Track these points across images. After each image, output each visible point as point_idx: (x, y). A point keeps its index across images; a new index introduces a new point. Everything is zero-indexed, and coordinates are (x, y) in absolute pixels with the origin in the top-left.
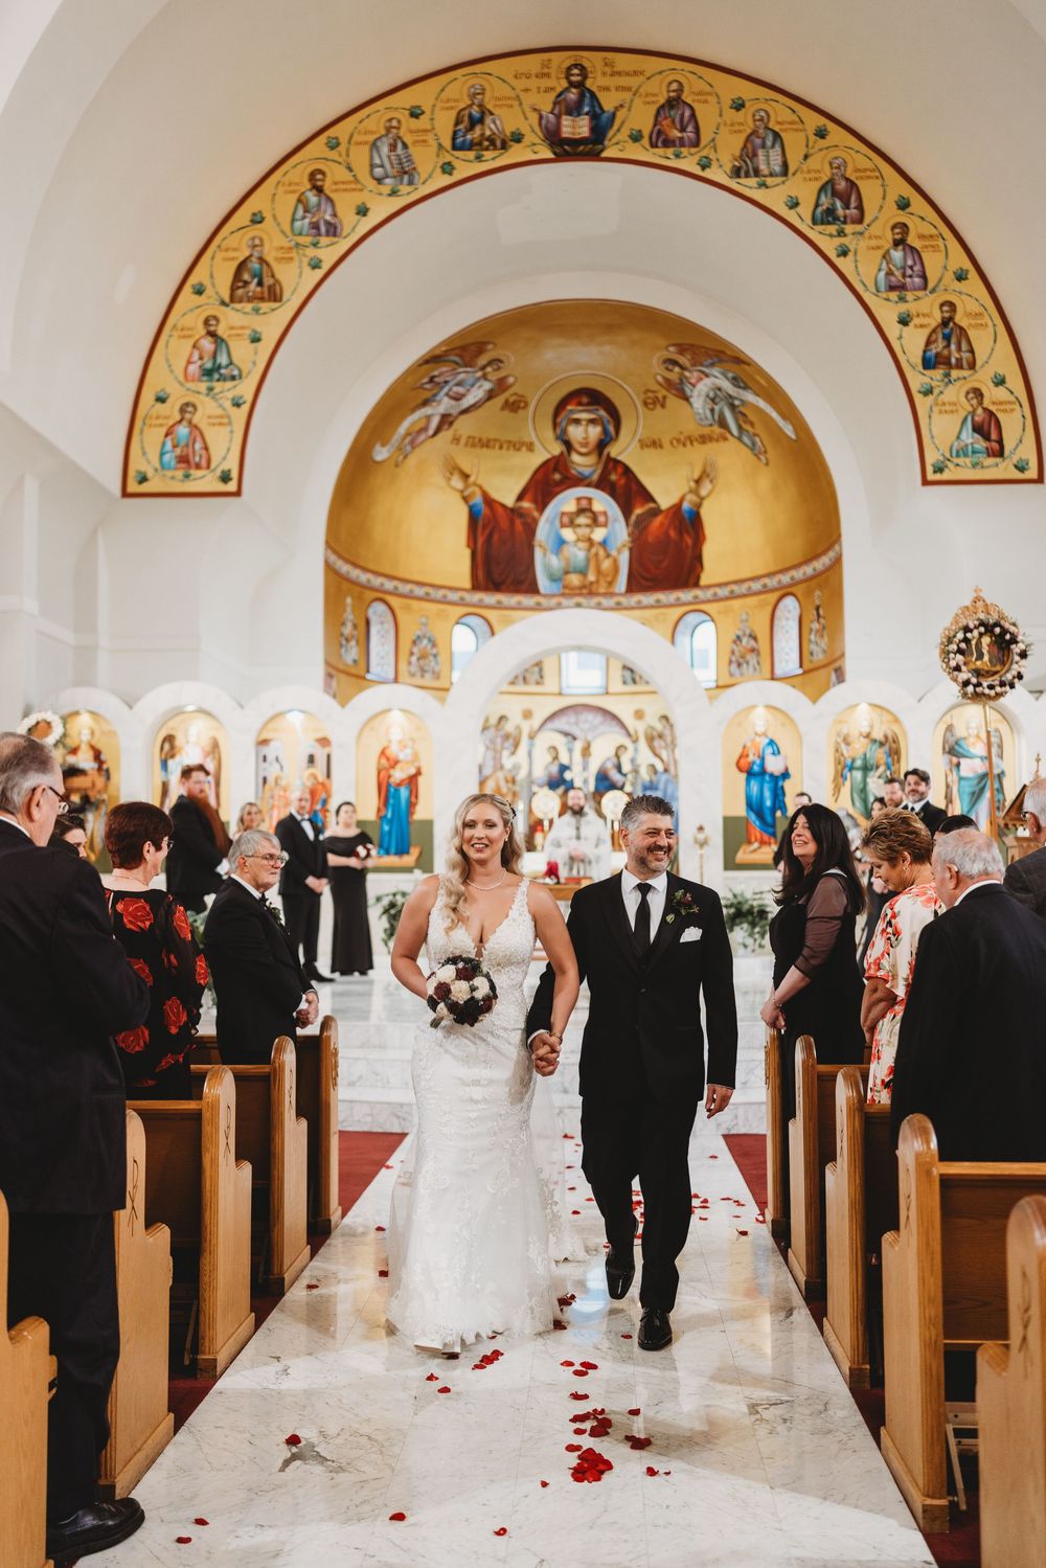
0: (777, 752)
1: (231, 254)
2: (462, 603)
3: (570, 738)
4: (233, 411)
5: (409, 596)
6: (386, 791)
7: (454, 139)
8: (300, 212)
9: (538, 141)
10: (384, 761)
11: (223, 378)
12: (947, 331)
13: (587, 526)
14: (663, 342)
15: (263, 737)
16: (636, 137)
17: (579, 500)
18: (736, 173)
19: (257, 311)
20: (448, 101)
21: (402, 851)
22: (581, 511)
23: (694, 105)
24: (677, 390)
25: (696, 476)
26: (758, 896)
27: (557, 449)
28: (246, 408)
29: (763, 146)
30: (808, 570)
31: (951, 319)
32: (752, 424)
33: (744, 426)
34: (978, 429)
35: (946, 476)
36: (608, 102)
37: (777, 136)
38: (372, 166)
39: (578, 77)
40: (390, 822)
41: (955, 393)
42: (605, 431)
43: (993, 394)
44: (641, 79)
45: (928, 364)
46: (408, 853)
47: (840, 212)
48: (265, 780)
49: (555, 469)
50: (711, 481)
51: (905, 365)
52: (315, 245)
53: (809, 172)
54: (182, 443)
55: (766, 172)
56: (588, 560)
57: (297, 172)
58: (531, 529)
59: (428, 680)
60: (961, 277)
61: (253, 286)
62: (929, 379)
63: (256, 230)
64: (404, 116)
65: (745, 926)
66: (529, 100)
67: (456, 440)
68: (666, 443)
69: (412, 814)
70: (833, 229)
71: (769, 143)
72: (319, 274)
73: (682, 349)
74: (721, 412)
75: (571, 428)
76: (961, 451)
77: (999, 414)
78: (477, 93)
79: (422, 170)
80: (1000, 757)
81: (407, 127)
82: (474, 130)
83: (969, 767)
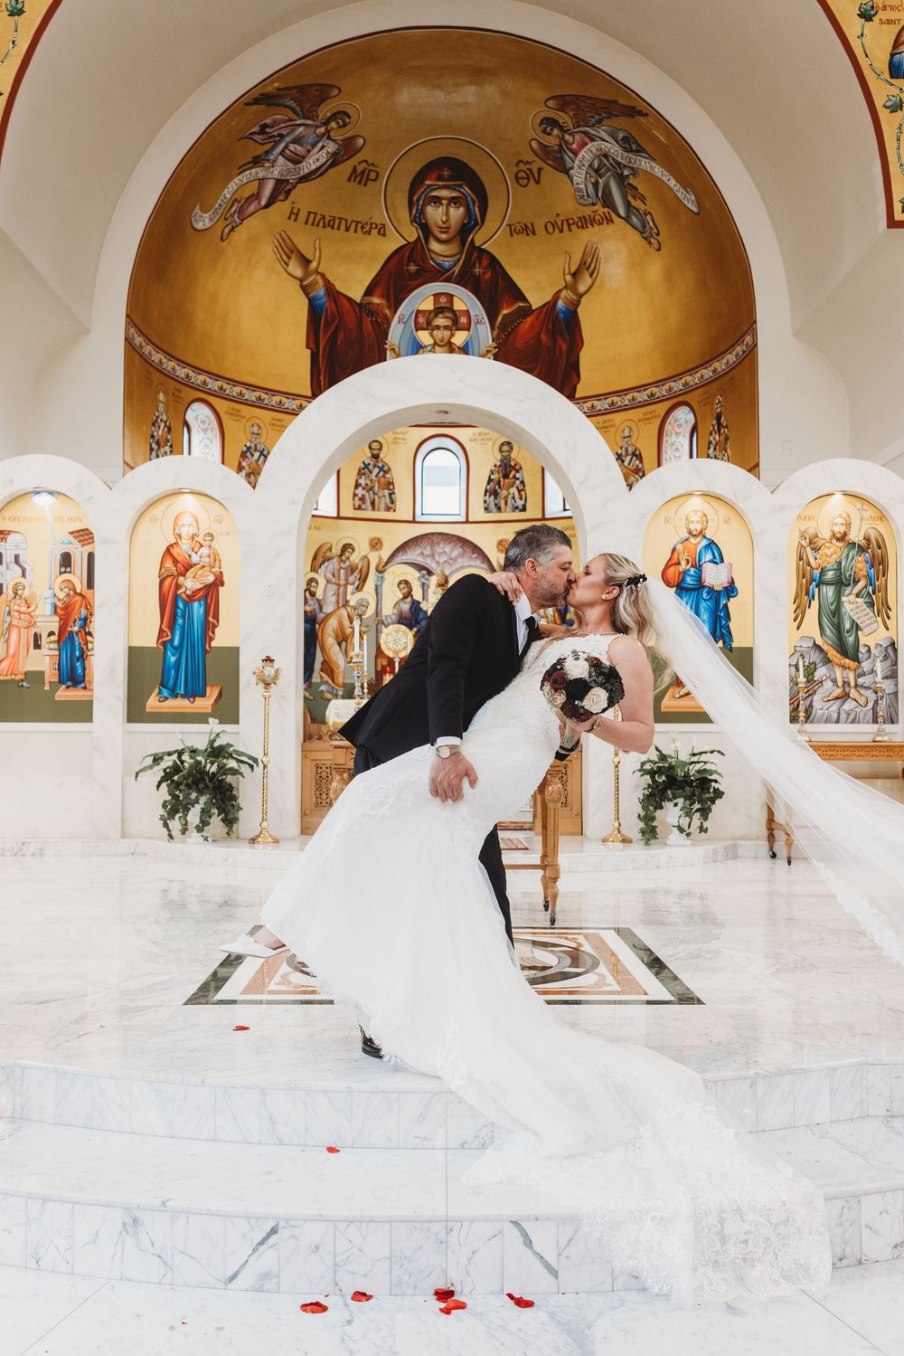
0: (719, 559)
3: (424, 572)
5: (237, 400)
6: (171, 604)
10: (169, 564)
13: (446, 328)
14: (541, 95)
17: (437, 296)
21: (195, 692)
22: (439, 311)
24: (555, 159)
25: (573, 270)
26: (695, 759)
27: (412, 234)
30: (707, 373)
32: (643, 199)
33: (633, 202)
40: (179, 649)
42: (468, 212)
45: (896, 71)
46: (203, 695)
49: (410, 259)
50: (591, 276)
51: (867, 72)
58: (381, 330)
62: (898, 92)
65: (680, 801)
67: (294, 215)
68: (540, 228)
69: (211, 639)
73: (564, 102)
74: (607, 186)
75: (430, 209)
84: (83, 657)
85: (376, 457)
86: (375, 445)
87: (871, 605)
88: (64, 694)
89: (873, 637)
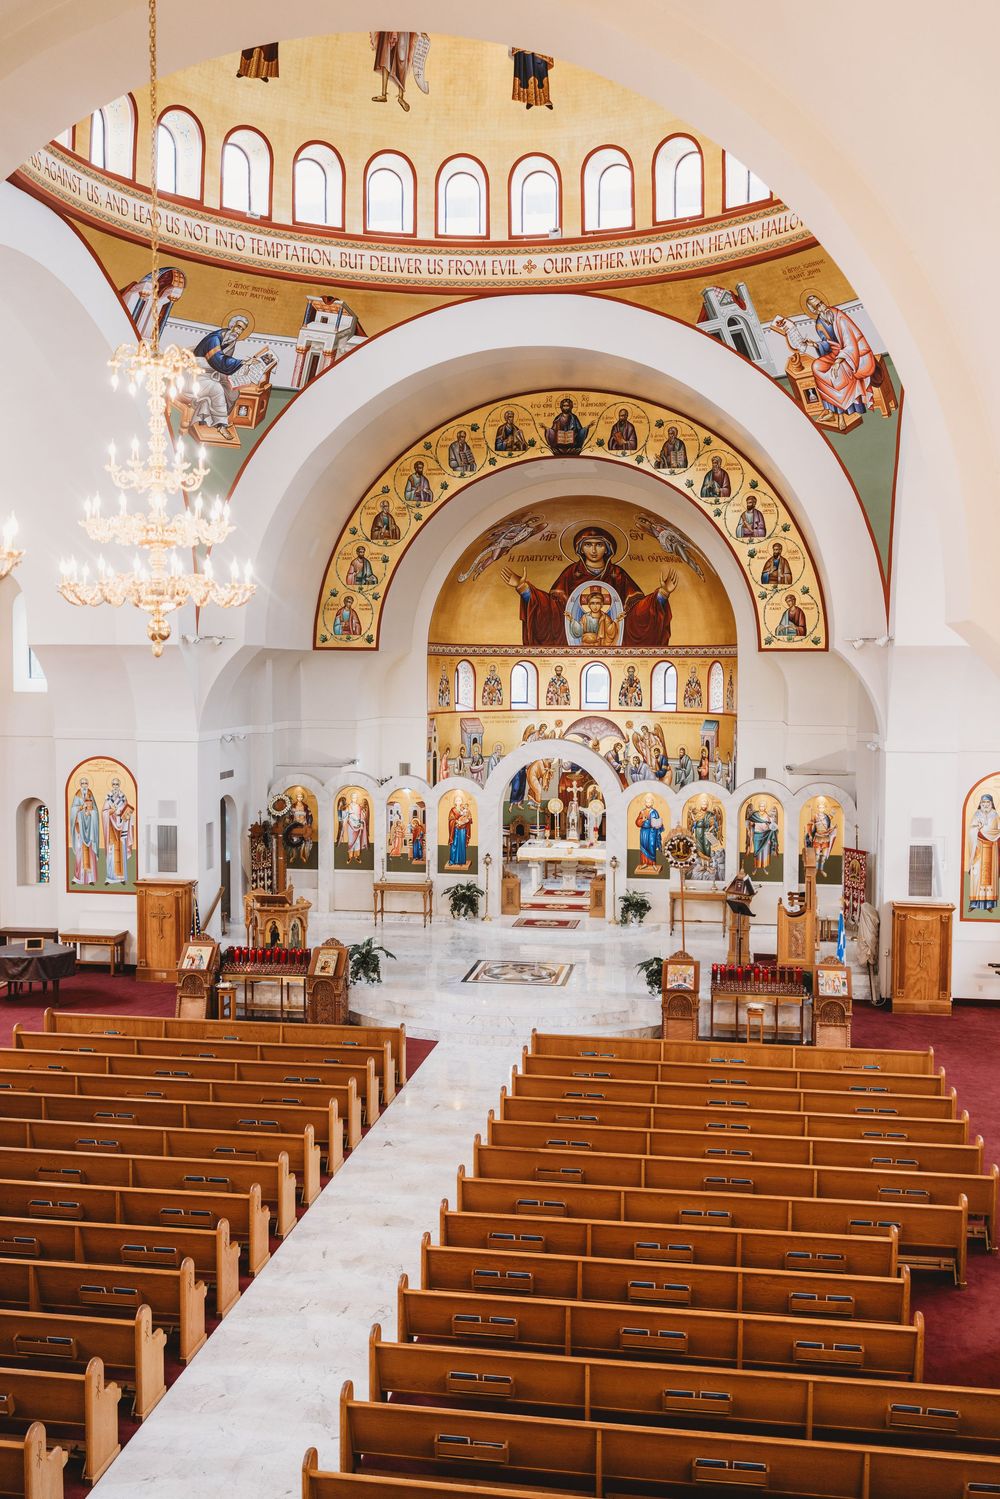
0: (657, 817)
1: (371, 511)
2: (517, 655)
3: (585, 738)
4: (373, 602)
5: (485, 654)
6: (453, 830)
7: (496, 444)
8: (410, 487)
10: (452, 815)
11: (367, 583)
12: (776, 561)
13: (598, 603)
15: (392, 800)
16: (600, 443)
18: (658, 465)
19: (386, 544)
20: (493, 420)
21: (461, 863)
23: (634, 424)
24: (649, 532)
25: (665, 579)
28: (380, 600)
29: (674, 449)
30: (724, 652)
31: (779, 554)
34: (792, 619)
35: (772, 646)
37: (682, 443)
38: (450, 460)
39: (567, 406)
40: (456, 846)
41: (780, 598)
42: (606, 549)
43: (802, 600)
44: (604, 408)
45: (764, 580)
46: (465, 863)
47: (717, 489)
48: (391, 823)
49: (576, 570)
50: (675, 583)
51: (751, 581)
52: (418, 506)
53: (700, 465)
54: (346, 618)
55: (675, 465)
56: (598, 624)
58: (562, 606)
59: (495, 707)
60: (786, 529)
61: (383, 530)
63: (383, 498)
64: (467, 430)
65: (635, 911)
66: (539, 420)
67: (512, 559)
68: (645, 559)
69: (468, 843)
70: (712, 500)
71: (677, 448)
72: (421, 523)
73: (648, 515)
74: (676, 547)
75: (585, 547)
76: (781, 632)
77: (804, 611)
78: (509, 416)
79: (479, 463)
80: (777, 822)
81: (470, 436)
82: (509, 439)
83: (759, 827)
84: (422, 849)
85: (559, 675)
86: (558, 669)
87: (716, 835)
88: (415, 862)
89: (716, 848)
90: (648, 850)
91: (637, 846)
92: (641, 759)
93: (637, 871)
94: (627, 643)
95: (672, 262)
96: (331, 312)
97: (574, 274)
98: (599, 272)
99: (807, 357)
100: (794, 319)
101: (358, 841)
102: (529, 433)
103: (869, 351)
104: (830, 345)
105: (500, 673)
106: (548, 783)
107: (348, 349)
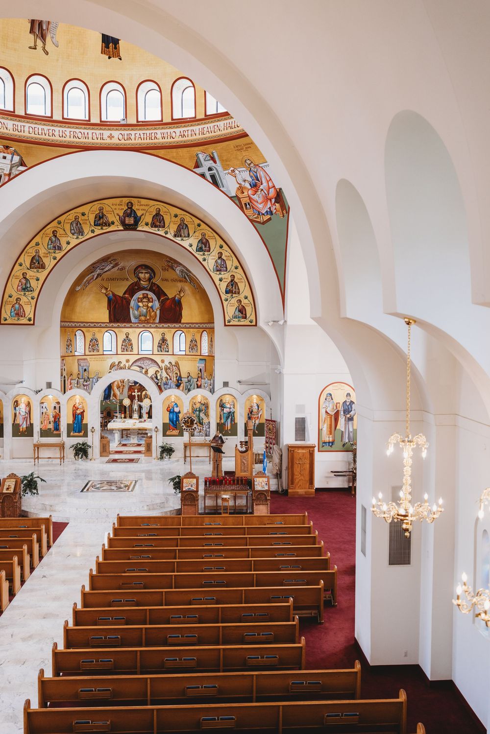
0: (177, 407)
1: (29, 254)
2: (106, 327)
4: (31, 301)
5: (90, 327)
6: (75, 415)
7: (94, 223)
8: (50, 243)
9: (118, 224)
10: (74, 408)
11: (28, 291)
12: (232, 283)
13: (146, 302)
16: (147, 224)
18: (175, 236)
19: (38, 271)
20: (93, 211)
21: (79, 432)
22: (144, 298)
23: (164, 216)
24: (171, 268)
25: (179, 290)
28: (35, 300)
29: (183, 228)
30: (210, 326)
31: (233, 280)
32: (193, 281)
33: (191, 280)
34: (240, 311)
35: (231, 324)
36: (139, 214)
37: (186, 225)
38: (71, 230)
39: (130, 205)
40: (76, 424)
41: (234, 301)
42: (150, 275)
43: (244, 301)
44: (148, 207)
45: (227, 292)
46: (81, 432)
47: (204, 248)
48: (42, 413)
49: (136, 286)
50: (183, 293)
51: (220, 292)
52: (54, 253)
53: (195, 236)
54: (17, 309)
55: (183, 236)
56: (147, 312)
57: (49, 230)
58: (129, 303)
59: (95, 353)
60: (236, 268)
61: (36, 264)
63: (36, 248)
64: (80, 215)
65: (167, 453)
66: (116, 212)
68: (169, 280)
69: (82, 422)
70: (202, 253)
71: (184, 228)
72: (56, 261)
73: (171, 259)
74: (184, 275)
75: (140, 274)
76: (235, 317)
77: (246, 307)
78: (101, 209)
79: (86, 232)
80: (234, 408)
81: (81, 218)
82: (101, 220)
83: (226, 410)
84: (59, 425)
85: (127, 337)
86: (127, 334)
87: (205, 415)
88: (55, 432)
89: (205, 420)
90: (173, 422)
91: (168, 421)
92: (169, 378)
93: (167, 433)
94: (160, 322)
95: (181, 139)
96: (8, 153)
97: (133, 141)
98: (145, 141)
99: (245, 188)
100: (239, 170)
101: (25, 423)
102: (111, 218)
103: (274, 186)
104: (256, 183)
105: (98, 336)
106: (123, 391)
107: (17, 173)
